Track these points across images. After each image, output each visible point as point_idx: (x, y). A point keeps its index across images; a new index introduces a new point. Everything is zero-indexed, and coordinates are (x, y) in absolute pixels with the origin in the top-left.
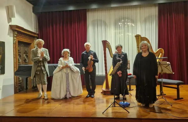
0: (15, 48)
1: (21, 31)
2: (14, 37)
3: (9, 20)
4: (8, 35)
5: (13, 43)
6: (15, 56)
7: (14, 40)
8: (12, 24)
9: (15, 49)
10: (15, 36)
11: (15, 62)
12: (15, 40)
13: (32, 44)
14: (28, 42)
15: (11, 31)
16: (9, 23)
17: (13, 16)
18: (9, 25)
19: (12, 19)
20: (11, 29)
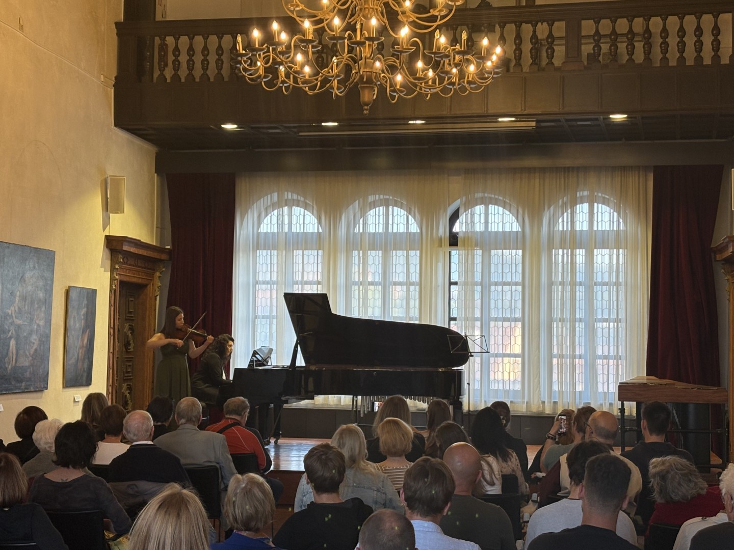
0: (112, 305)
1: (133, 250)
2: (113, 270)
3: (106, 223)
4: (101, 266)
5: (110, 291)
6: (112, 331)
7: (112, 279)
8: (111, 234)
9: (113, 308)
10: (117, 267)
11: (112, 351)
13: (149, 286)
14: (140, 281)
15: (108, 252)
16: (104, 230)
17: (119, 209)
18: (104, 237)
19: (112, 215)
20: (107, 247)
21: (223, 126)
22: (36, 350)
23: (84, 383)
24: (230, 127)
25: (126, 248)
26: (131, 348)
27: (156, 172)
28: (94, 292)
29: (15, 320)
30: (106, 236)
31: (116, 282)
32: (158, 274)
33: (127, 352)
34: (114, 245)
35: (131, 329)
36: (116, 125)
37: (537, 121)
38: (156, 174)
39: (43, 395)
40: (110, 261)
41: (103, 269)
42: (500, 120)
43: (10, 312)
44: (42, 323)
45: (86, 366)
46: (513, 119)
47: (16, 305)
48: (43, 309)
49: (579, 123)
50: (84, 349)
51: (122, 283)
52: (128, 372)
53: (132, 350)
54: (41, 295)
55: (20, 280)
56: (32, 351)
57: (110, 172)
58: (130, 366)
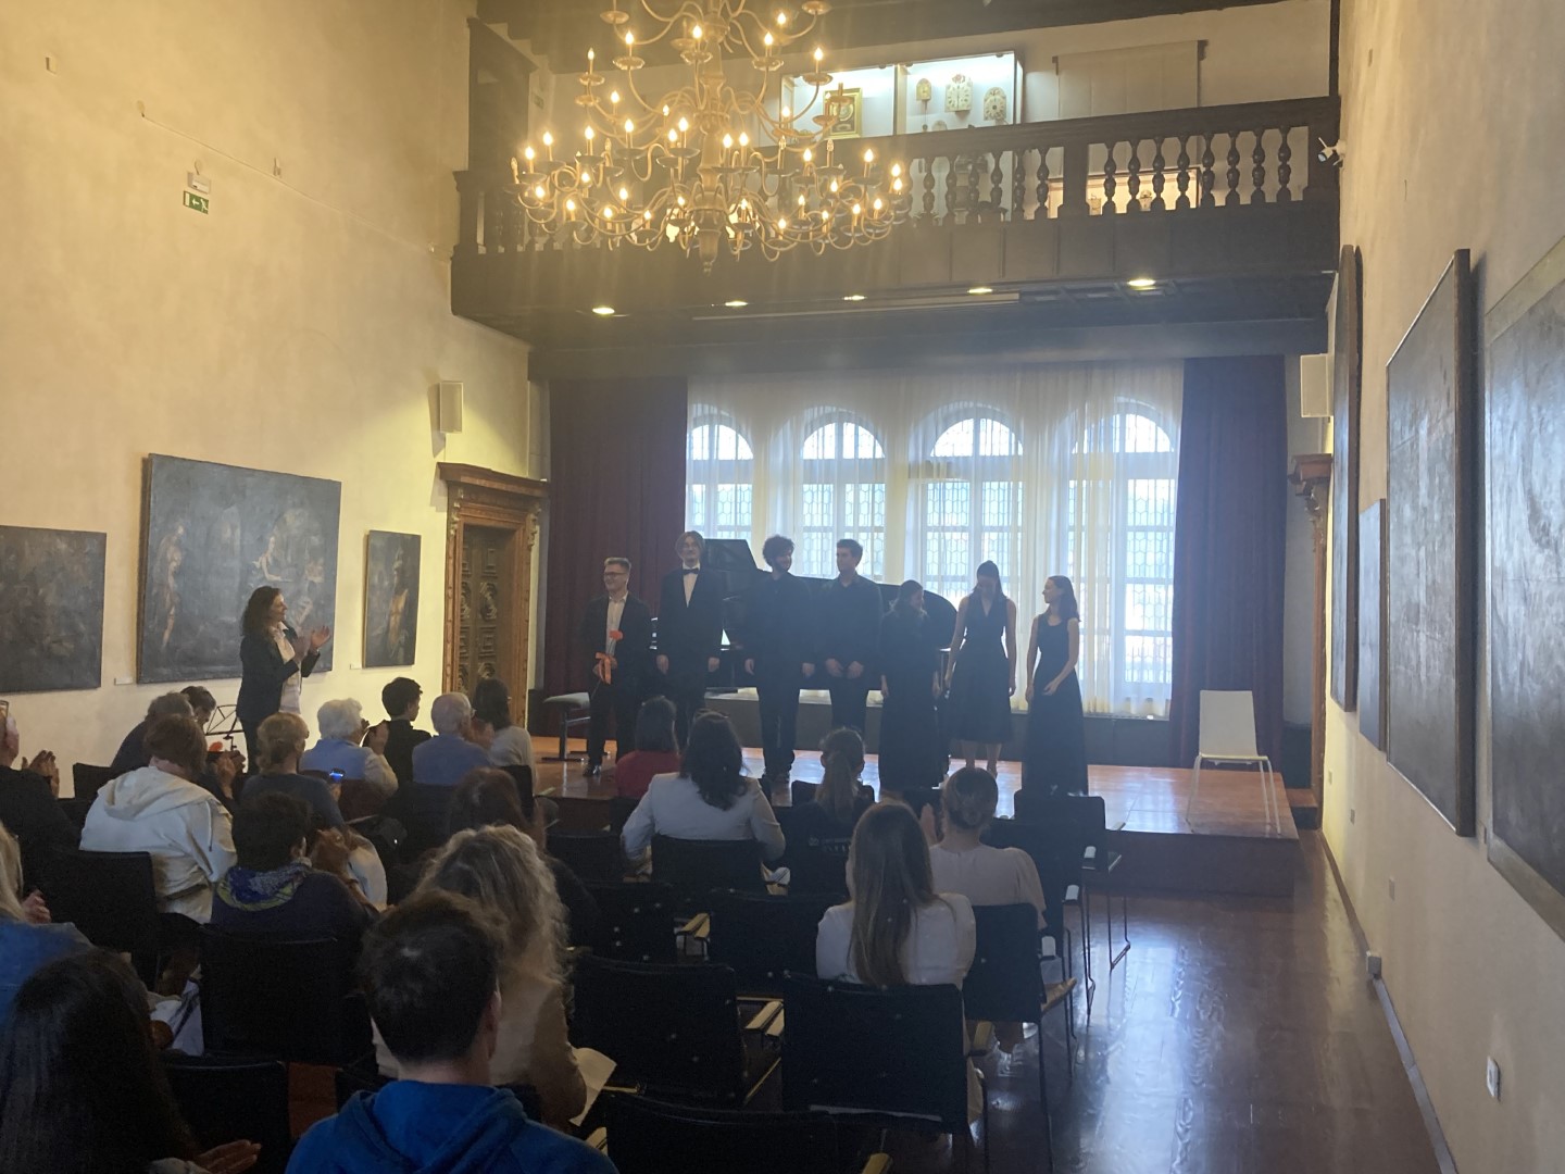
0: (451, 556)
1: (478, 482)
2: (450, 509)
3: (439, 444)
4: (432, 505)
5: (448, 539)
6: (450, 592)
7: (450, 522)
8: (447, 461)
9: (451, 561)
10: (456, 505)
11: (450, 617)
12: (455, 523)
13: (517, 533)
14: (501, 525)
15: (442, 487)
16: (435, 454)
17: (455, 426)
18: (434, 467)
19: (448, 435)
20: (441, 478)
21: (595, 310)
22: (308, 617)
23: (401, 661)
24: (604, 311)
25: (465, 479)
26: (493, 615)
27: (529, 379)
28: (416, 539)
29: (267, 575)
30: (440, 465)
31: (456, 526)
32: (532, 516)
33: (486, 619)
34: (450, 475)
35: (493, 590)
36: (455, 312)
37: (1022, 294)
38: (529, 383)
39: (327, 677)
40: (446, 498)
41: (434, 508)
42: (971, 291)
43: (257, 564)
44: (318, 580)
45: (402, 638)
46: (990, 290)
47: (268, 555)
48: (321, 561)
49: (1090, 295)
50: (398, 617)
51: (468, 528)
52: (485, 648)
53: (494, 617)
54: (316, 540)
55: (276, 520)
56: (301, 619)
57: (446, 374)
58: (488, 638)
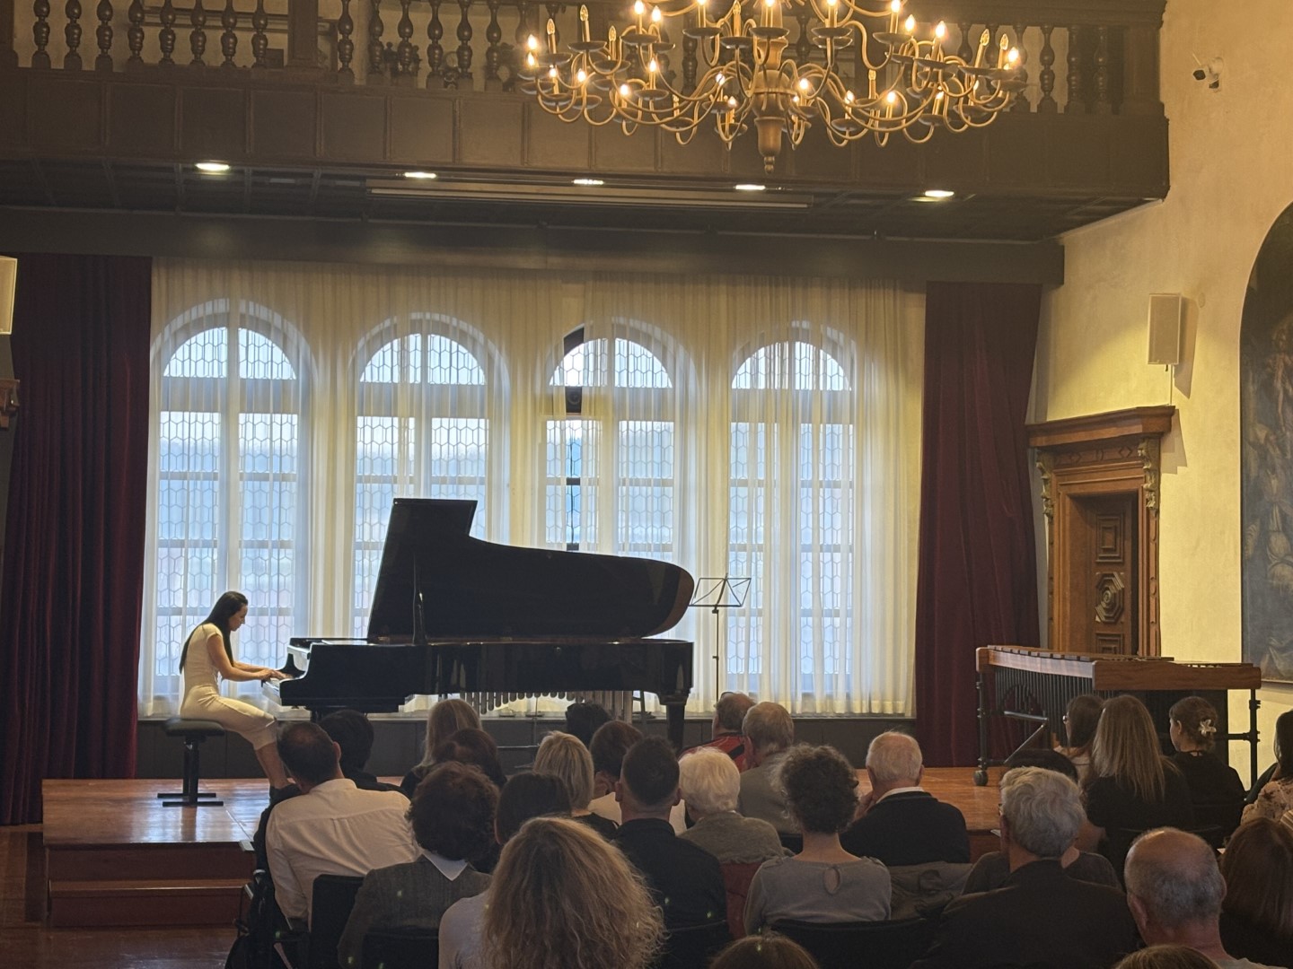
17: (2, 325)
21: (200, 166)
24: (213, 169)
42: (738, 188)
